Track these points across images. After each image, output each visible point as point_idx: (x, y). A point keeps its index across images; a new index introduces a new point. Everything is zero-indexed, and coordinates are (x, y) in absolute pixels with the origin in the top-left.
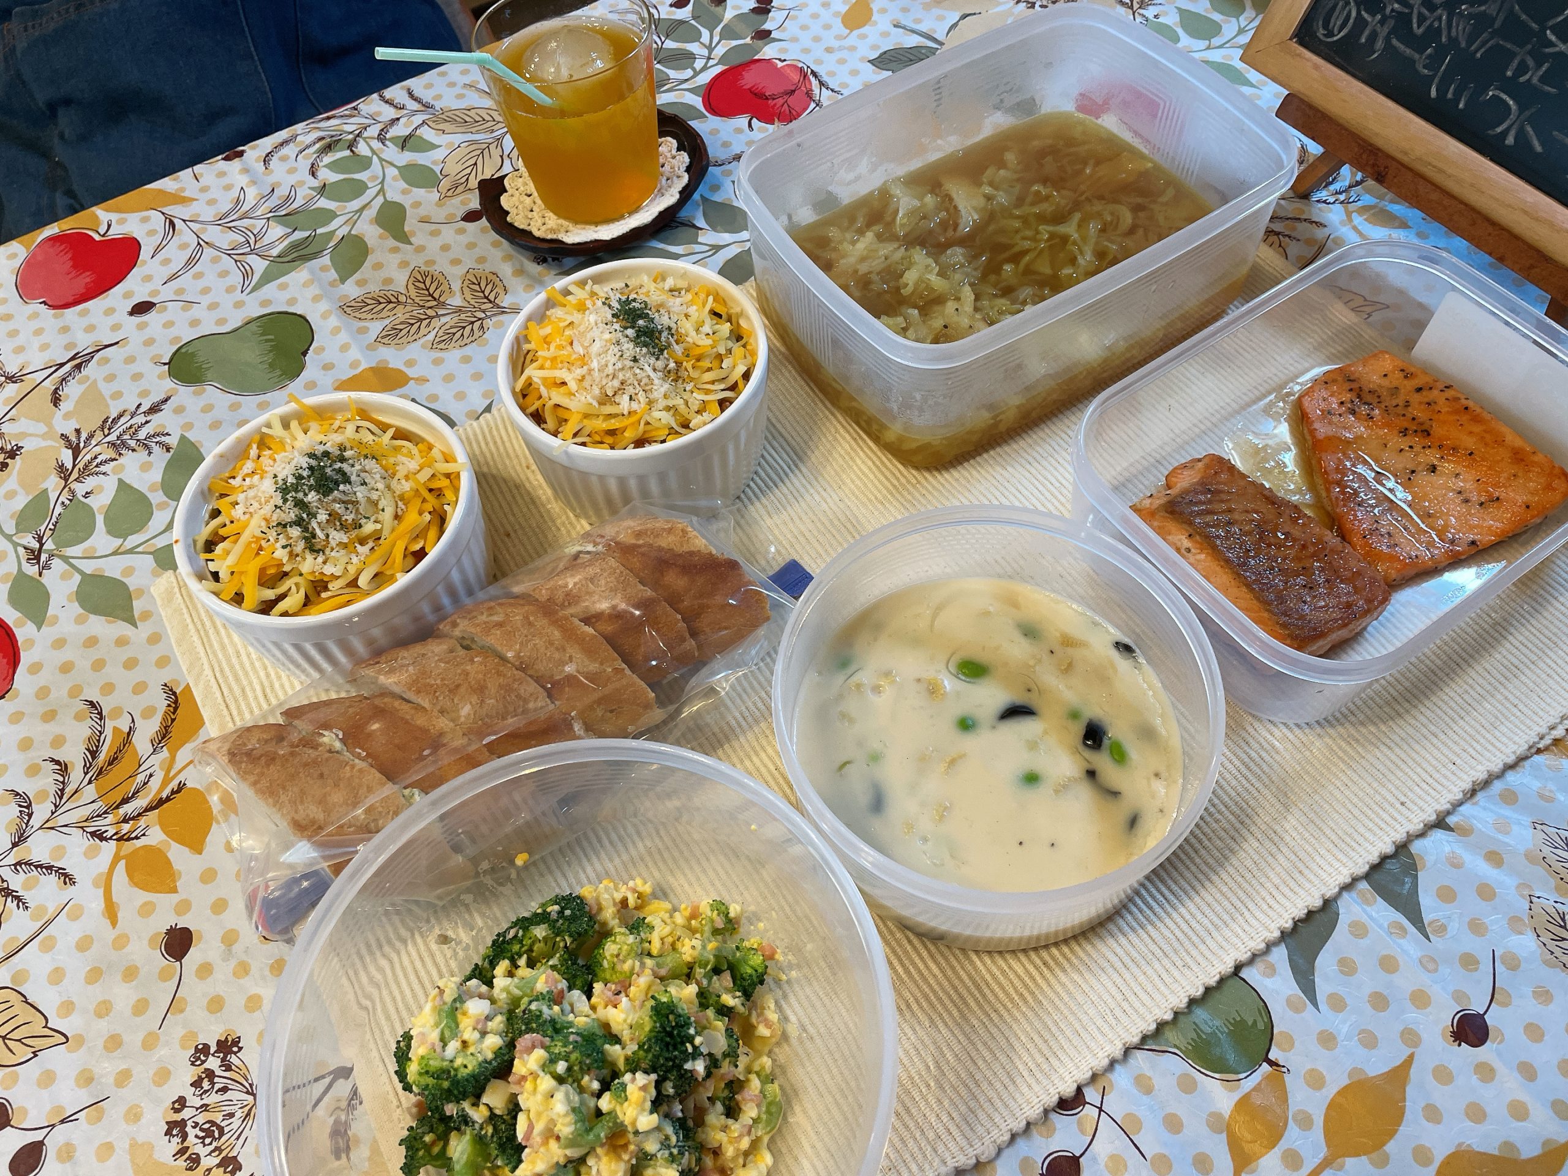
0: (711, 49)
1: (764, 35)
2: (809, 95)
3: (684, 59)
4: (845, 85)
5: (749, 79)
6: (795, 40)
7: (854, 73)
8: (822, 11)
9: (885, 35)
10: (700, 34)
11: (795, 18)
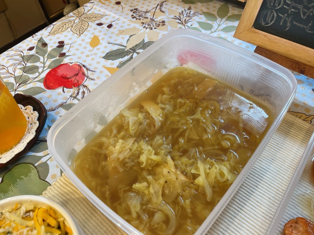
0: (44, 63)
1: (63, 55)
2: (84, 74)
3: (33, 69)
4: (96, 68)
5: (60, 72)
6: (74, 54)
7: (98, 63)
8: (82, 42)
9: (106, 47)
10: (39, 59)
11: (73, 47)
